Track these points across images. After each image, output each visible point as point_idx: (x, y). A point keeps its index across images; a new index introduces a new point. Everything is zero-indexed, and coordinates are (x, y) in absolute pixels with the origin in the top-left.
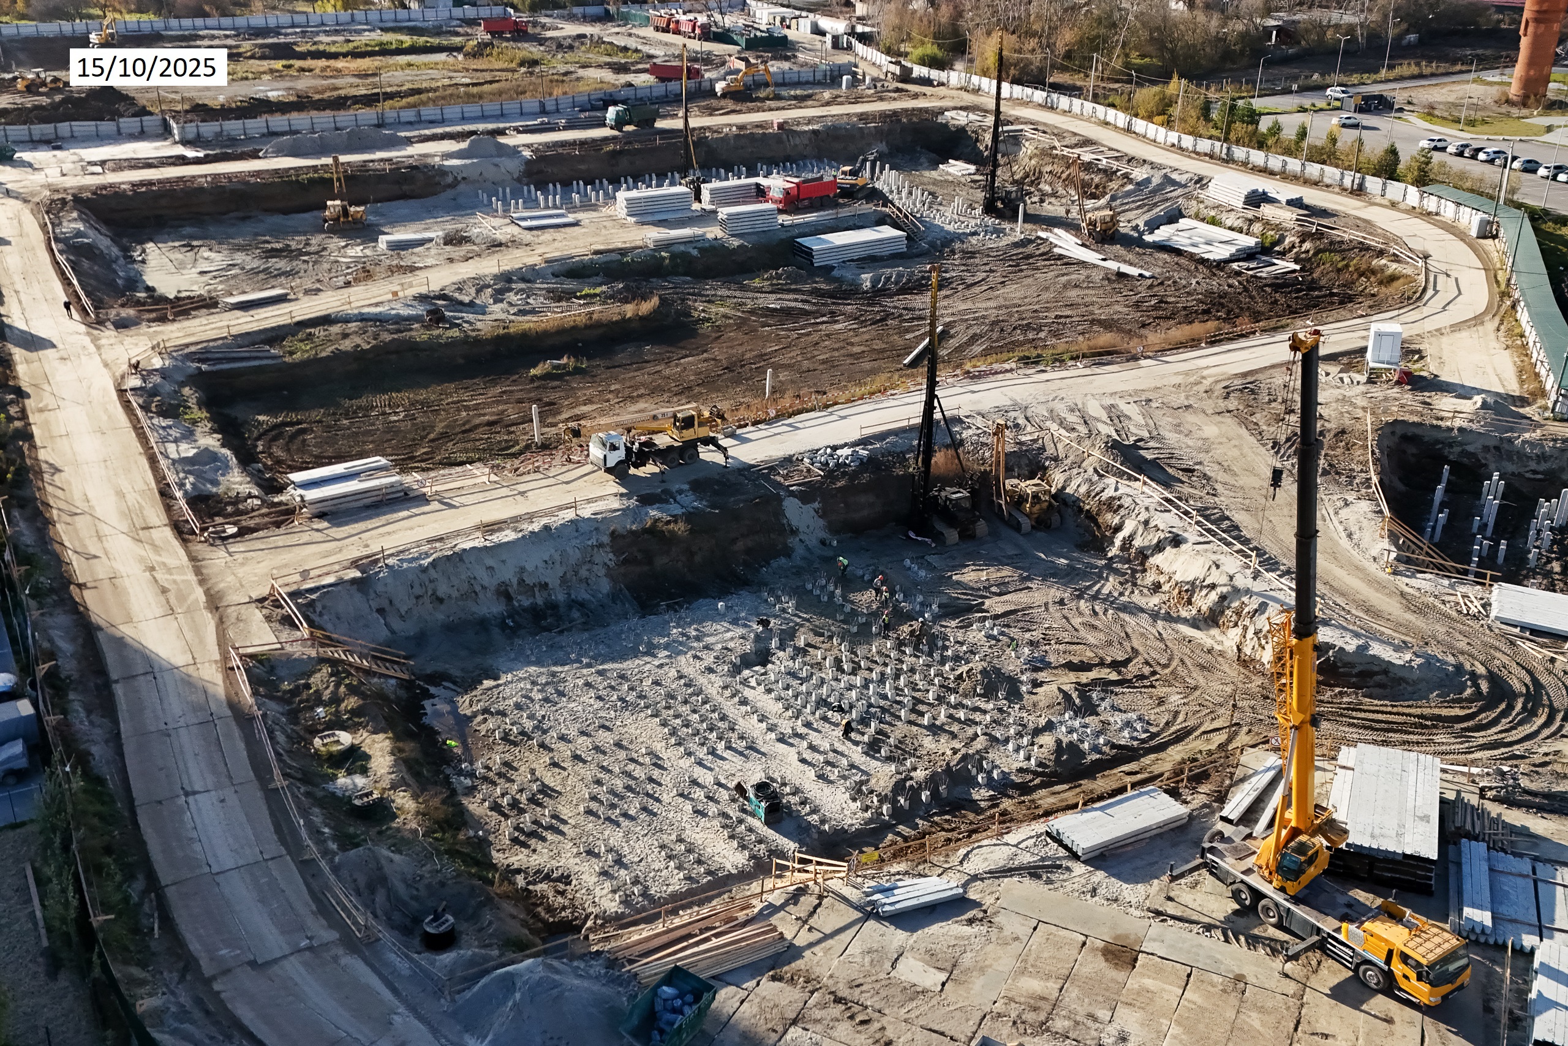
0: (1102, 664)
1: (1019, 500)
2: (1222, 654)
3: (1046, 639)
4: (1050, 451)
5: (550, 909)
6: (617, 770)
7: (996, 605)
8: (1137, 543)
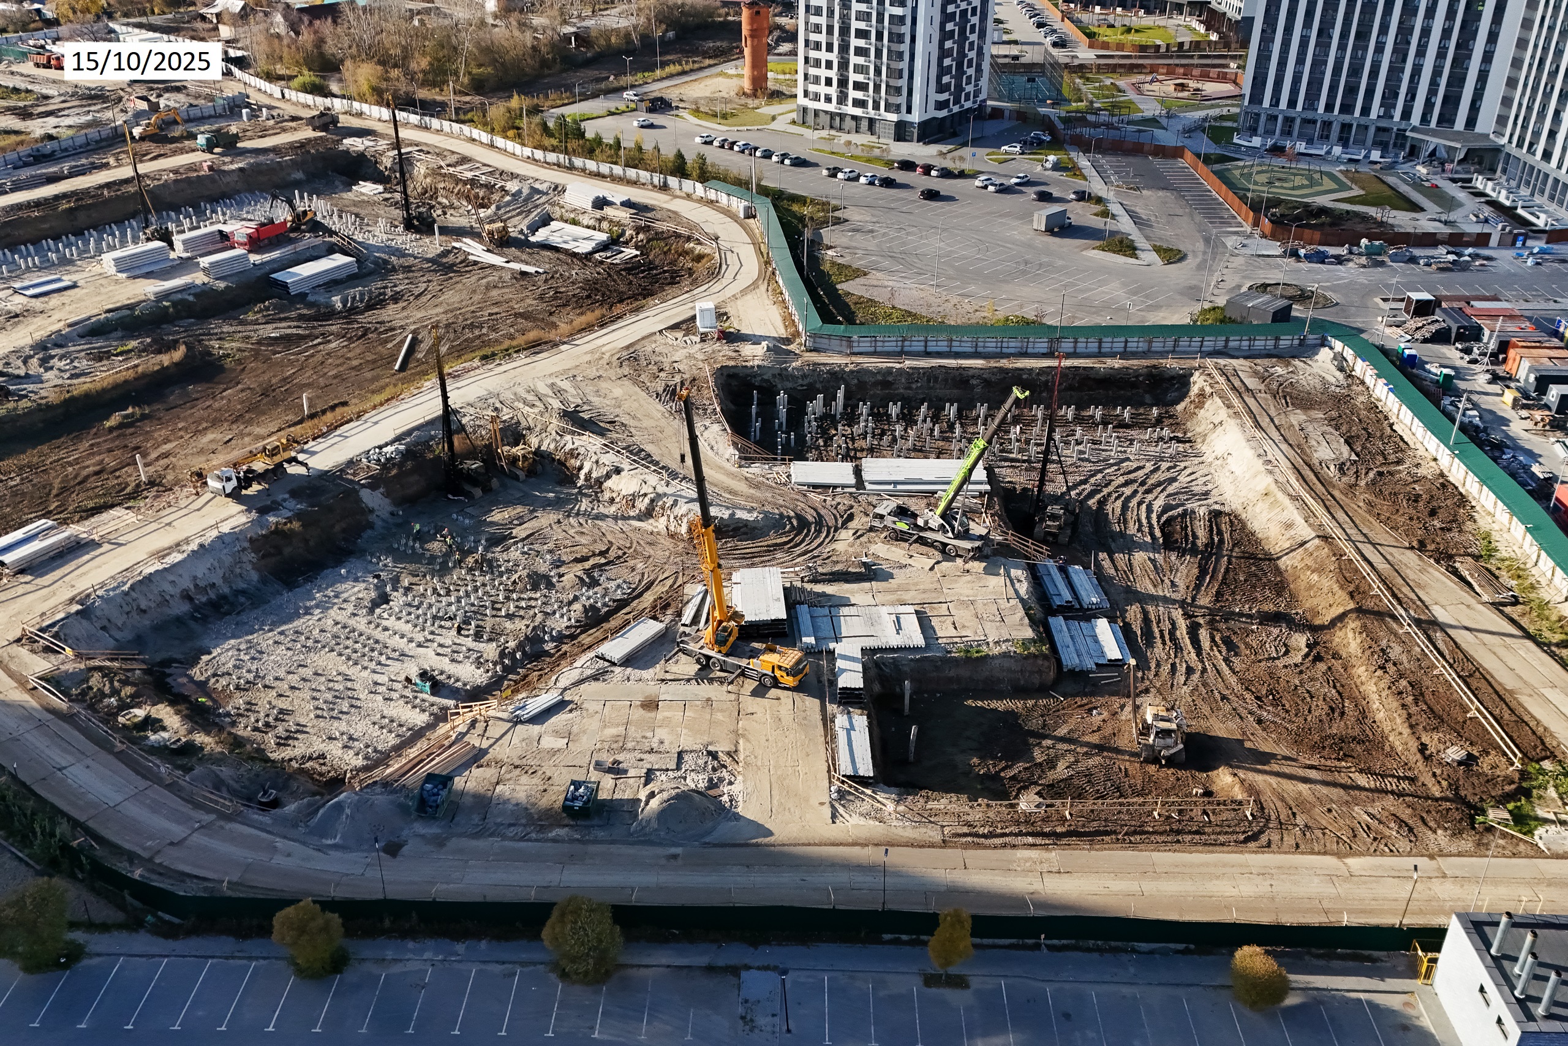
0: (594, 555)
1: (514, 460)
2: (658, 533)
3: (557, 547)
4: (524, 424)
5: (321, 774)
6: (323, 688)
7: (520, 532)
8: (594, 475)
